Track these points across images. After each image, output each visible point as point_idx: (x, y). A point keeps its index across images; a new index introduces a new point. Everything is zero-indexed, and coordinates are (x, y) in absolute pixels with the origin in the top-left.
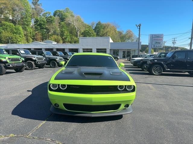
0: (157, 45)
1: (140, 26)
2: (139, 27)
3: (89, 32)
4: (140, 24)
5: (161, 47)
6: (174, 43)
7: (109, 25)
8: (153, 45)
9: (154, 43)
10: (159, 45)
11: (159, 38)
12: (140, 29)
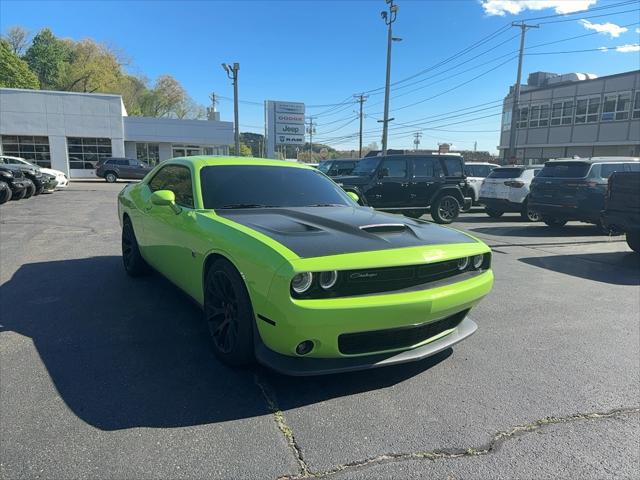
0: (291, 137)
1: (235, 71)
2: (231, 74)
3: (6, 69)
4: (236, 65)
5: (299, 143)
6: (310, 132)
7: (91, 49)
8: (278, 136)
9: (280, 128)
10: (296, 137)
11: (293, 116)
12: (235, 79)
